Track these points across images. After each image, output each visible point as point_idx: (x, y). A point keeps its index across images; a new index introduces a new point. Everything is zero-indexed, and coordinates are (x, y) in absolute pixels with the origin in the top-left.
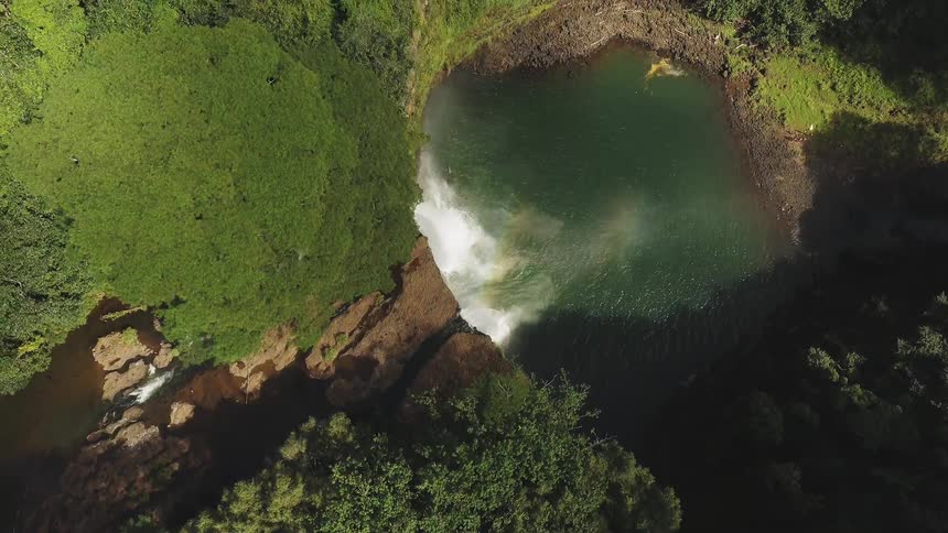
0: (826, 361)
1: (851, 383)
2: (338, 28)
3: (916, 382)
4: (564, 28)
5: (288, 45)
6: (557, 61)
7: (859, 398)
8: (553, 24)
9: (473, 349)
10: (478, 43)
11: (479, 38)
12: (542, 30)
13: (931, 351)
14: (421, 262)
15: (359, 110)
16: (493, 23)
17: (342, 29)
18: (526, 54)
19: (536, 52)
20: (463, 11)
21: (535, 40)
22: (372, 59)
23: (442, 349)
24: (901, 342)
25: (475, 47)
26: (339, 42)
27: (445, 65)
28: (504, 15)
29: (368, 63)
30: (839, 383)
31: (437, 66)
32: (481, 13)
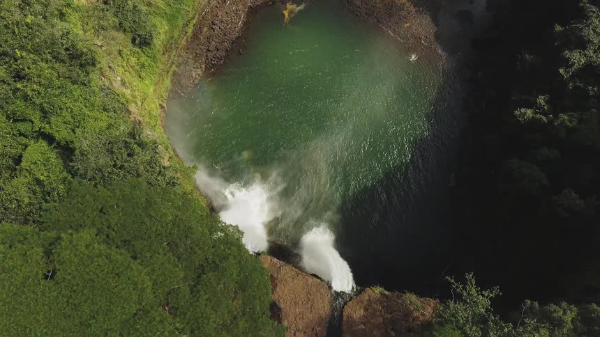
0: (529, 112)
1: (556, 116)
2: (73, 167)
3: (590, 88)
4: (214, 27)
5: (41, 216)
6: (227, 50)
7: (570, 122)
8: (205, 29)
9: (366, 309)
10: (169, 75)
11: (168, 72)
12: (202, 38)
13: (581, 64)
14: (275, 275)
15: (147, 220)
16: (169, 56)
17: (77, 165)
18: (203, 60)
19: (209, 54)
20: (147, 64)
21: (202, 47)
22: (122, 167)
23: (344, 327)
24: (561, 71)
25: (169, 79)
26: (84, 176)
27: (160, 105)
28: (173, 46)
29: (122, 173)
30: (551, 122)
31: (157, 112)
32: (159, 56)
